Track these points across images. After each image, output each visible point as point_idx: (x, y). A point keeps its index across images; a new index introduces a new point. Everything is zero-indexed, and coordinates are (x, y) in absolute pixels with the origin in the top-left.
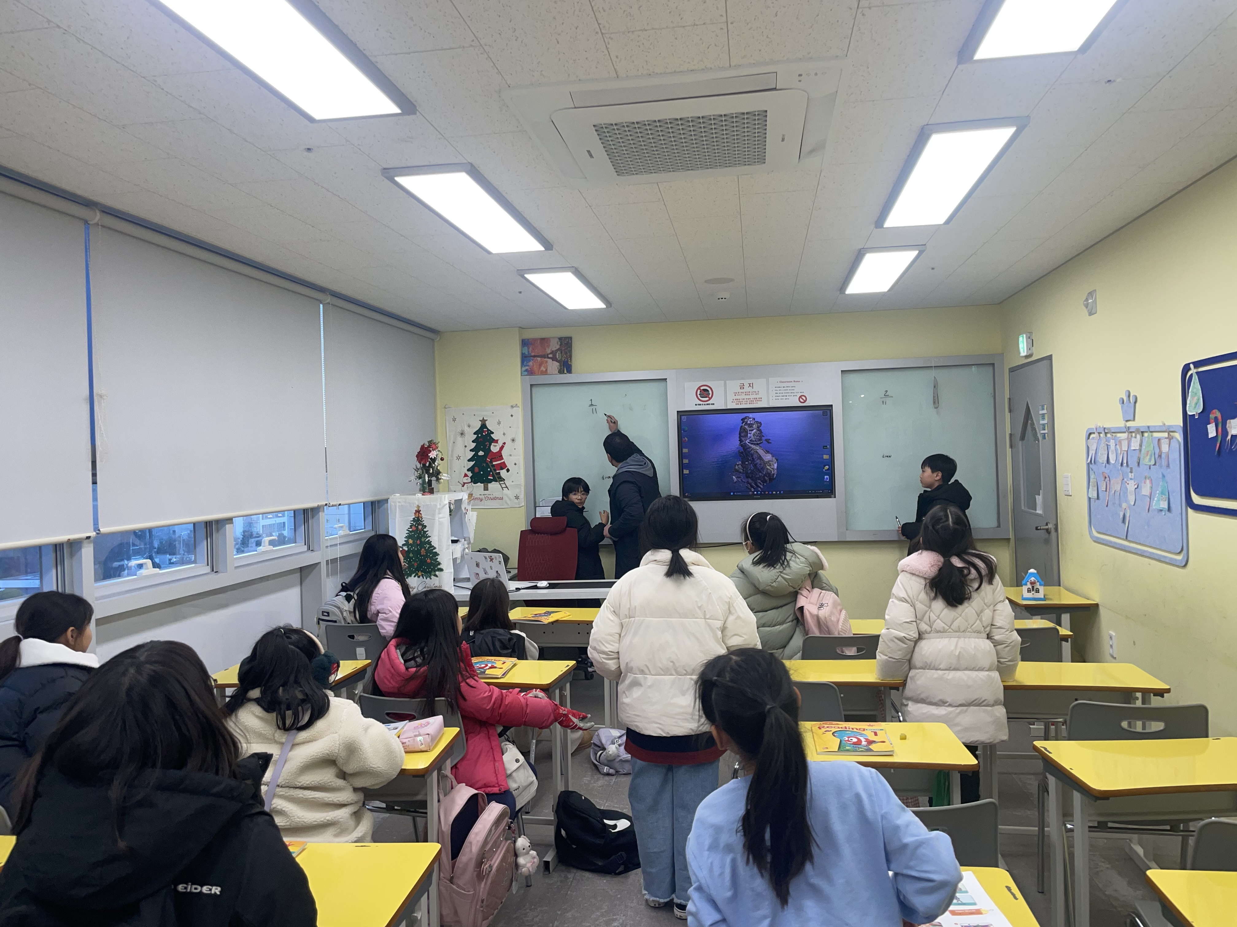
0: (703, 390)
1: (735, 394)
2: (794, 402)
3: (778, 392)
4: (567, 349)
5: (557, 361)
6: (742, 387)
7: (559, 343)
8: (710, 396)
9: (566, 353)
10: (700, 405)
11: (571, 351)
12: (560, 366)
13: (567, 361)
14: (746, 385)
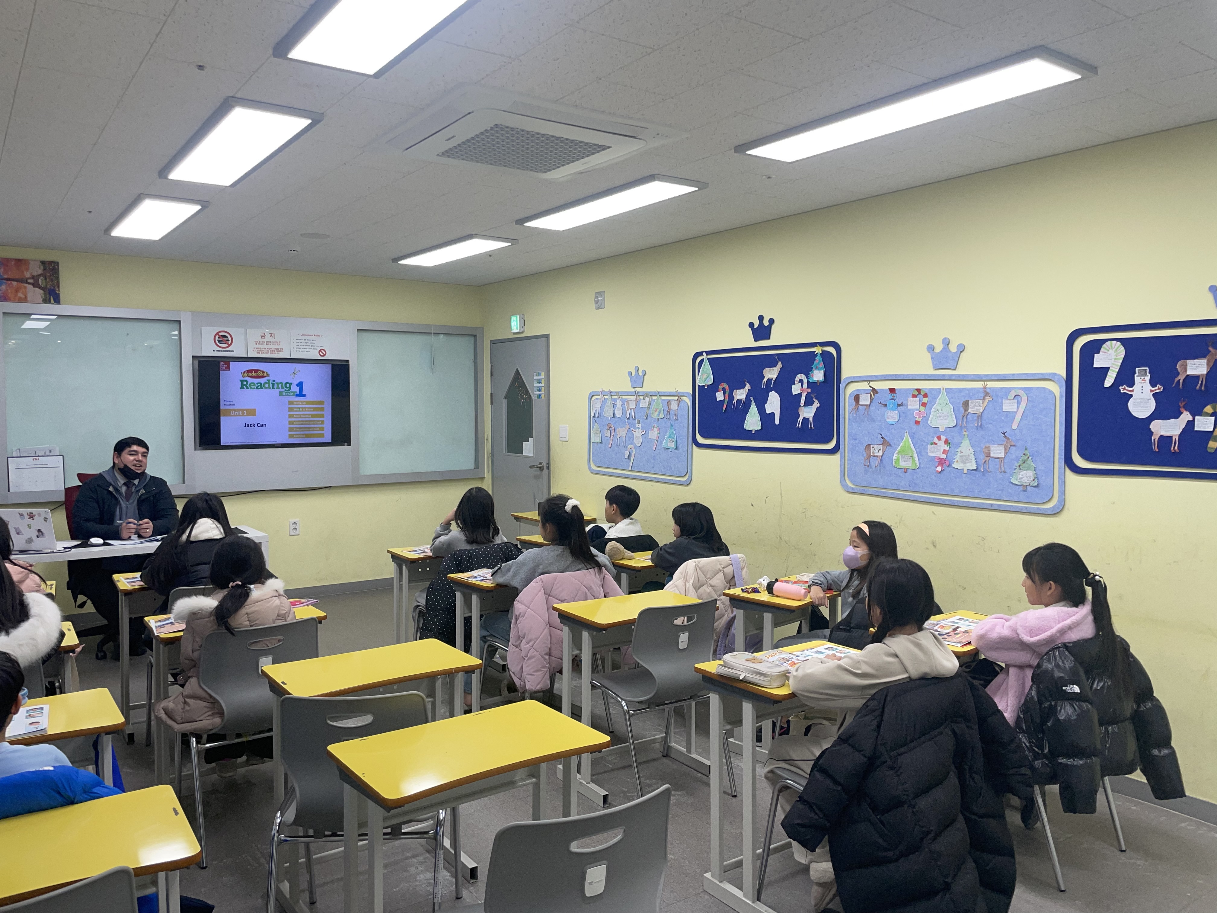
0: (222, 336)
1: (257, 343)
2: (314, 355)
3: (299, 344)
4: (53, 275)
5: (40, 287)
6: (263, 336)
7: (42, 267)
8: (230, 343)
9: (52, 280)
10: (218, 351)
11: (58, 278)
12: (45, 294)
13: (54, 290)
14: (268, 336)
